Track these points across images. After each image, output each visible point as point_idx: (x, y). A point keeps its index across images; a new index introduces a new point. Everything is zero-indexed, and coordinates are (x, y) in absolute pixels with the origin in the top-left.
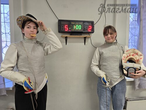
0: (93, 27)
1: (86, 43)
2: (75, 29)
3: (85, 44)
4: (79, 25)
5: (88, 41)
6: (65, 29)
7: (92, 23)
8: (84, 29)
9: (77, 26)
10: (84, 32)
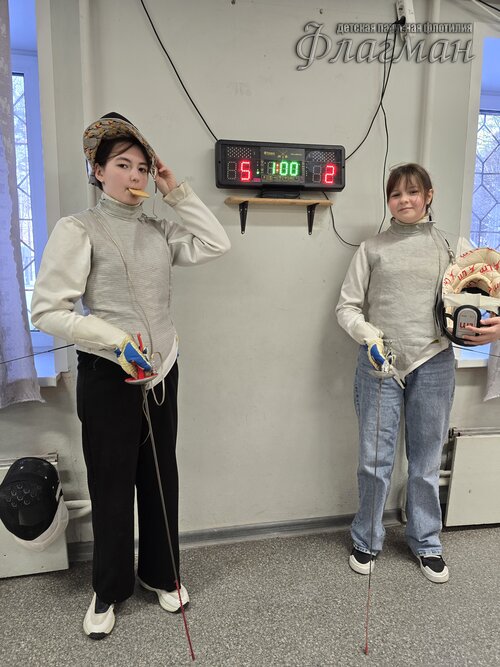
0: (341, 168)
1: (314, 228)
2: (277, 174)
3: (310, 230)
4: (289, 162)
5: (321, 220)
6: (239, 174)
7: (338, 154)
8: (310, 174)
9: (284, 166)
10: (307, 185)
